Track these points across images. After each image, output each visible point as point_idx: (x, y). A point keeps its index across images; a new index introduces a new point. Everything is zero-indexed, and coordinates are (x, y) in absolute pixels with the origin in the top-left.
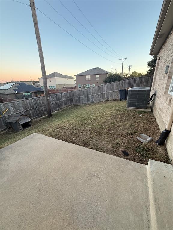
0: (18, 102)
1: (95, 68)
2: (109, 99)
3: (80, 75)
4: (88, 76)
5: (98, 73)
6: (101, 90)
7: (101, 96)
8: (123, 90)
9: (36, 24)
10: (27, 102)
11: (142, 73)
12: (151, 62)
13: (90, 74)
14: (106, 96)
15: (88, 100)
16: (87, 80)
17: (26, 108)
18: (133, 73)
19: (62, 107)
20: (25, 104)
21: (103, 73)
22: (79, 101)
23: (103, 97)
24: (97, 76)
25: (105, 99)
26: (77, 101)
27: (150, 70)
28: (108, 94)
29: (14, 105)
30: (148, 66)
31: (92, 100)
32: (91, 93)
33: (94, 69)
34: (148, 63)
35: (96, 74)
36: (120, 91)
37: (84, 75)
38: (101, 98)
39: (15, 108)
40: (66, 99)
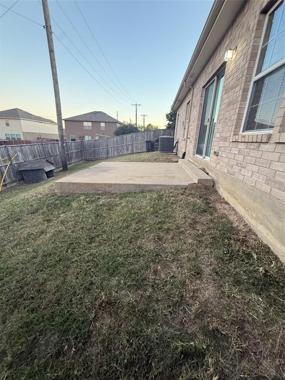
0: (26, 147)
1: (98, 112)
2: (134, 152)
3: (73, 119)
4: (86, 123)
5: (103, 121)
6: (125, 141)
7: (125, 147)
8: (150, 141)
9: (51, 51)
10: (35, 148)
11: (158, 128)
12: (169, 114)
13: (91, 120)
14: (130, 148)
15: (108, 153)
16: (85, 128)
17: (34, 156)
18: (148, 126)
19: (73, 162)
20: (33, 151)
21: (111, 121)
22: (94, 154)
23: (127, 150)
24: (103, 125)
25: (129, 152)
26: (91, 155)
27: (169, 124)
28: (132, 145)
29: (22, 151)
30: (166, 118)
31: (113, 152)
32: (112, 144)
33: (95, 113)
34: (167, 115)
35: (100, 120)
36: (146, 142)
37: (81, 120)
38: (125, 150)
39: (24, 155)
40: (76, 151)
